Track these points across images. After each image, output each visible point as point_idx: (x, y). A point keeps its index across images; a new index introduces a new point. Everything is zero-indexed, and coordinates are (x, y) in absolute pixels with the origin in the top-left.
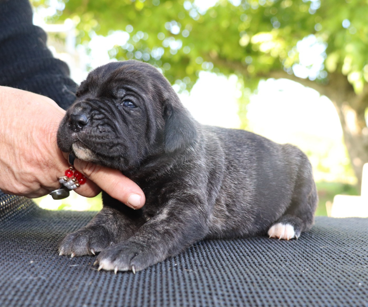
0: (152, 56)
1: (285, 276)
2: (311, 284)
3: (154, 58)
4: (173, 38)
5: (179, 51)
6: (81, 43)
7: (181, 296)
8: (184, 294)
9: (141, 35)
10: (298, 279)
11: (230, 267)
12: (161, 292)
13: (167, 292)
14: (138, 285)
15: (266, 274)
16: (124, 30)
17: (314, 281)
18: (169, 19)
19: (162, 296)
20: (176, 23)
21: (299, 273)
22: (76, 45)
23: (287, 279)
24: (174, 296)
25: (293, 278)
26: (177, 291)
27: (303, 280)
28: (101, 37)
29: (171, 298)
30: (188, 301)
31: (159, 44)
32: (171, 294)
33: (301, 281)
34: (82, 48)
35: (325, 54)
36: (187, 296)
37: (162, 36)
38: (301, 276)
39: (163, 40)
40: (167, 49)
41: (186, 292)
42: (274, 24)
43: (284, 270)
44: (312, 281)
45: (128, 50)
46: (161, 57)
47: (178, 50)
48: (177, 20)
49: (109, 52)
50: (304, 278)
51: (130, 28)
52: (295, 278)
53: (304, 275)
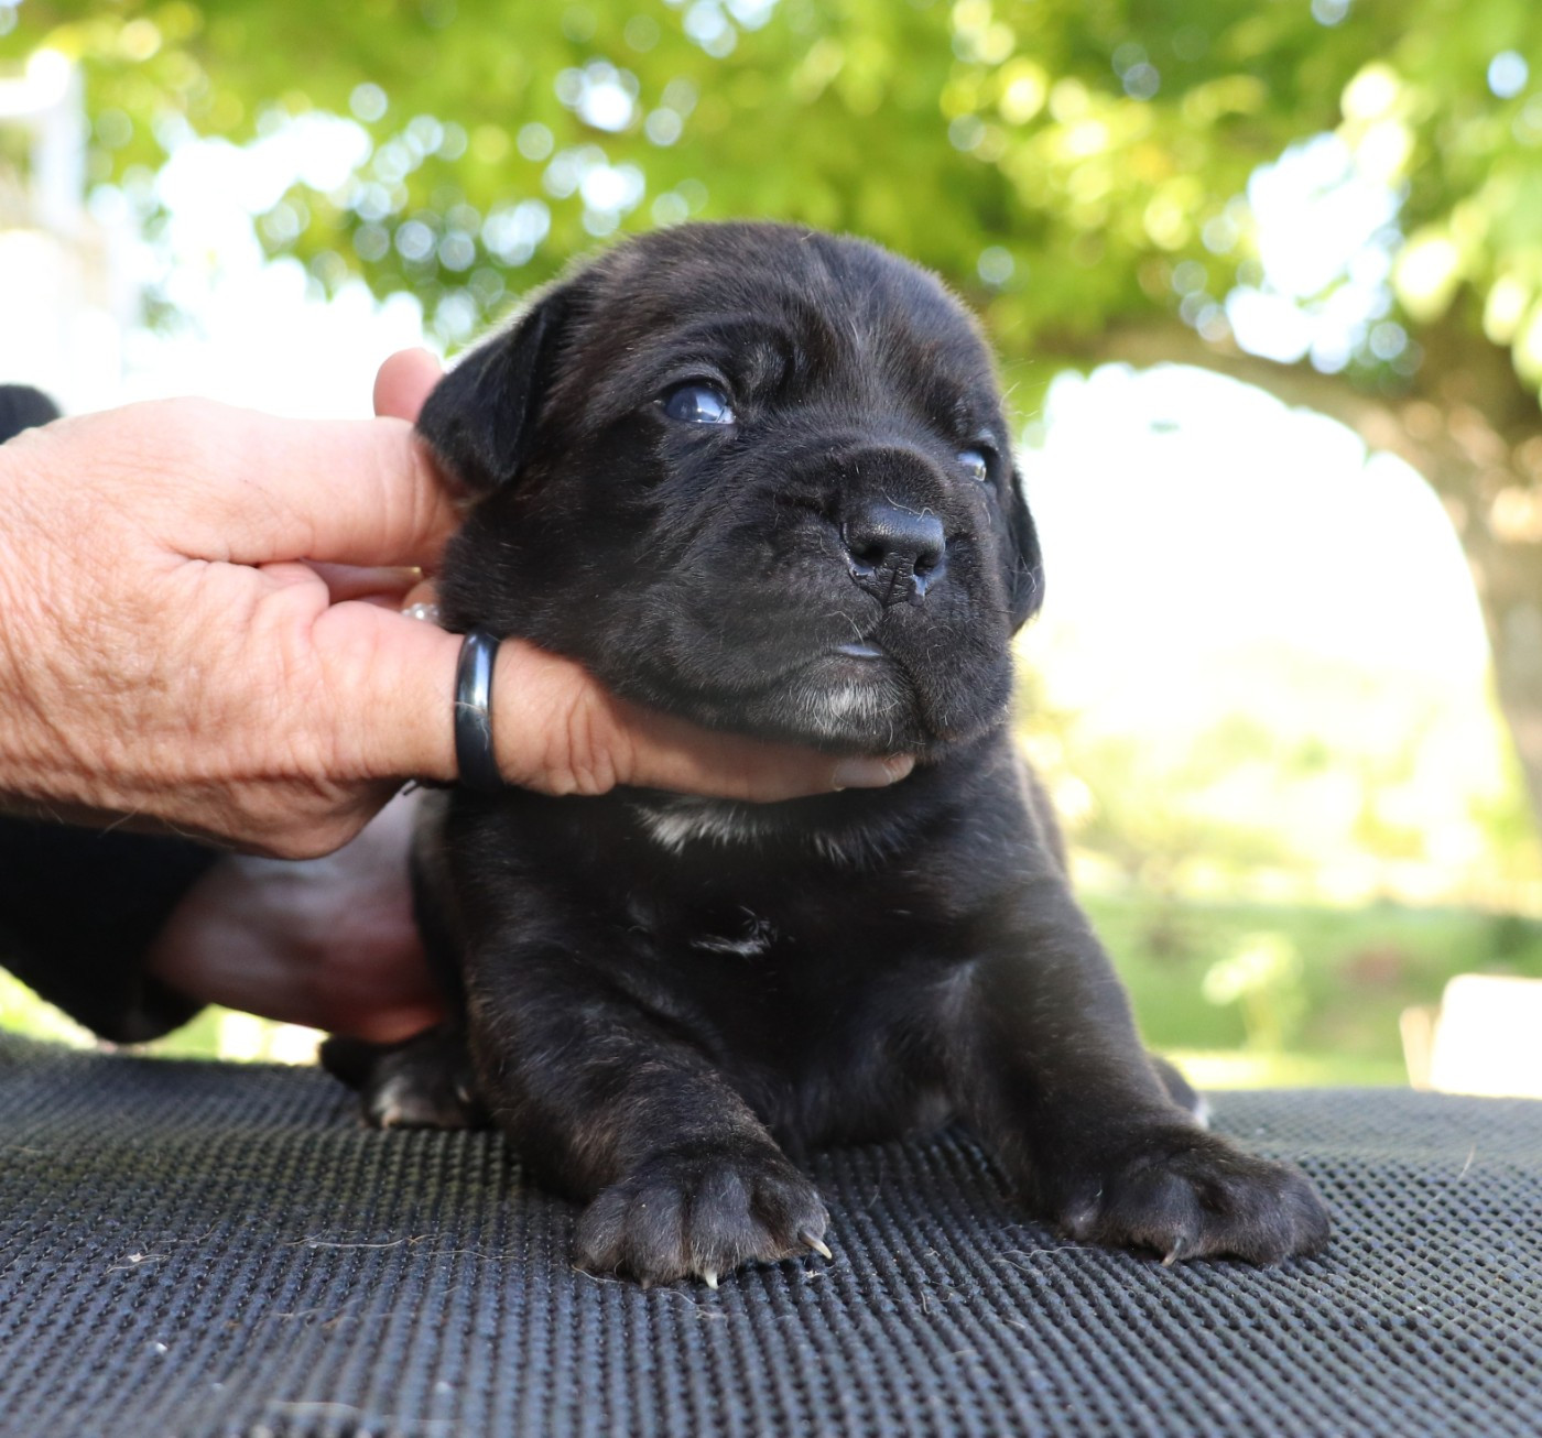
0: (490, 246)
1: (1335, 1326)
2: (1463, 1359)
3: (497, 257)
4: (595, 150)
5: (626, 218)
6: (115, 178)
7: (864, 1399)
8: (877, 1394)
9: (425, 137)
10: (1398, 1338)
11: (1070, 1289)
12: (773, 1388)
13: (800, 1386)
14: (657, 1359)
15: (1245, 1322)
16: (342, 108)
17: (1476, 1345)
18: (581, 52)
19: (776, 1402)
20: (614, 73)
21: (1400, 1313)
22: (88, 188)
23: (1346, 1338)
24: (833, 1399)
25: (1373, 1338)
26: (843, 1382)
27: (1421, 1345)
28: (220, 150)
29: (822, 1411)
30: (899, 1417)
31: (524, 179)
32: (817, 1393)
33: (1410, 1349)
34: (117, 205)
35: (1396, 233)
36: (892, 1400)
37: (539, 138)
38: (1411, 1325)
39: (548, 160)
40: (566, 208)
41: (887, 1385)
42: (1127, 77)
43: (1327, 1304)
44: (1463, 1349)
45: (364, 215)
46: (532, 251)
47: (622, 212)
48: (620, 60)
49: (260, 224)
50: (1424, 1336)
51: (371, 99)
52: (1385, 1337)
53: (1423, 1323)
